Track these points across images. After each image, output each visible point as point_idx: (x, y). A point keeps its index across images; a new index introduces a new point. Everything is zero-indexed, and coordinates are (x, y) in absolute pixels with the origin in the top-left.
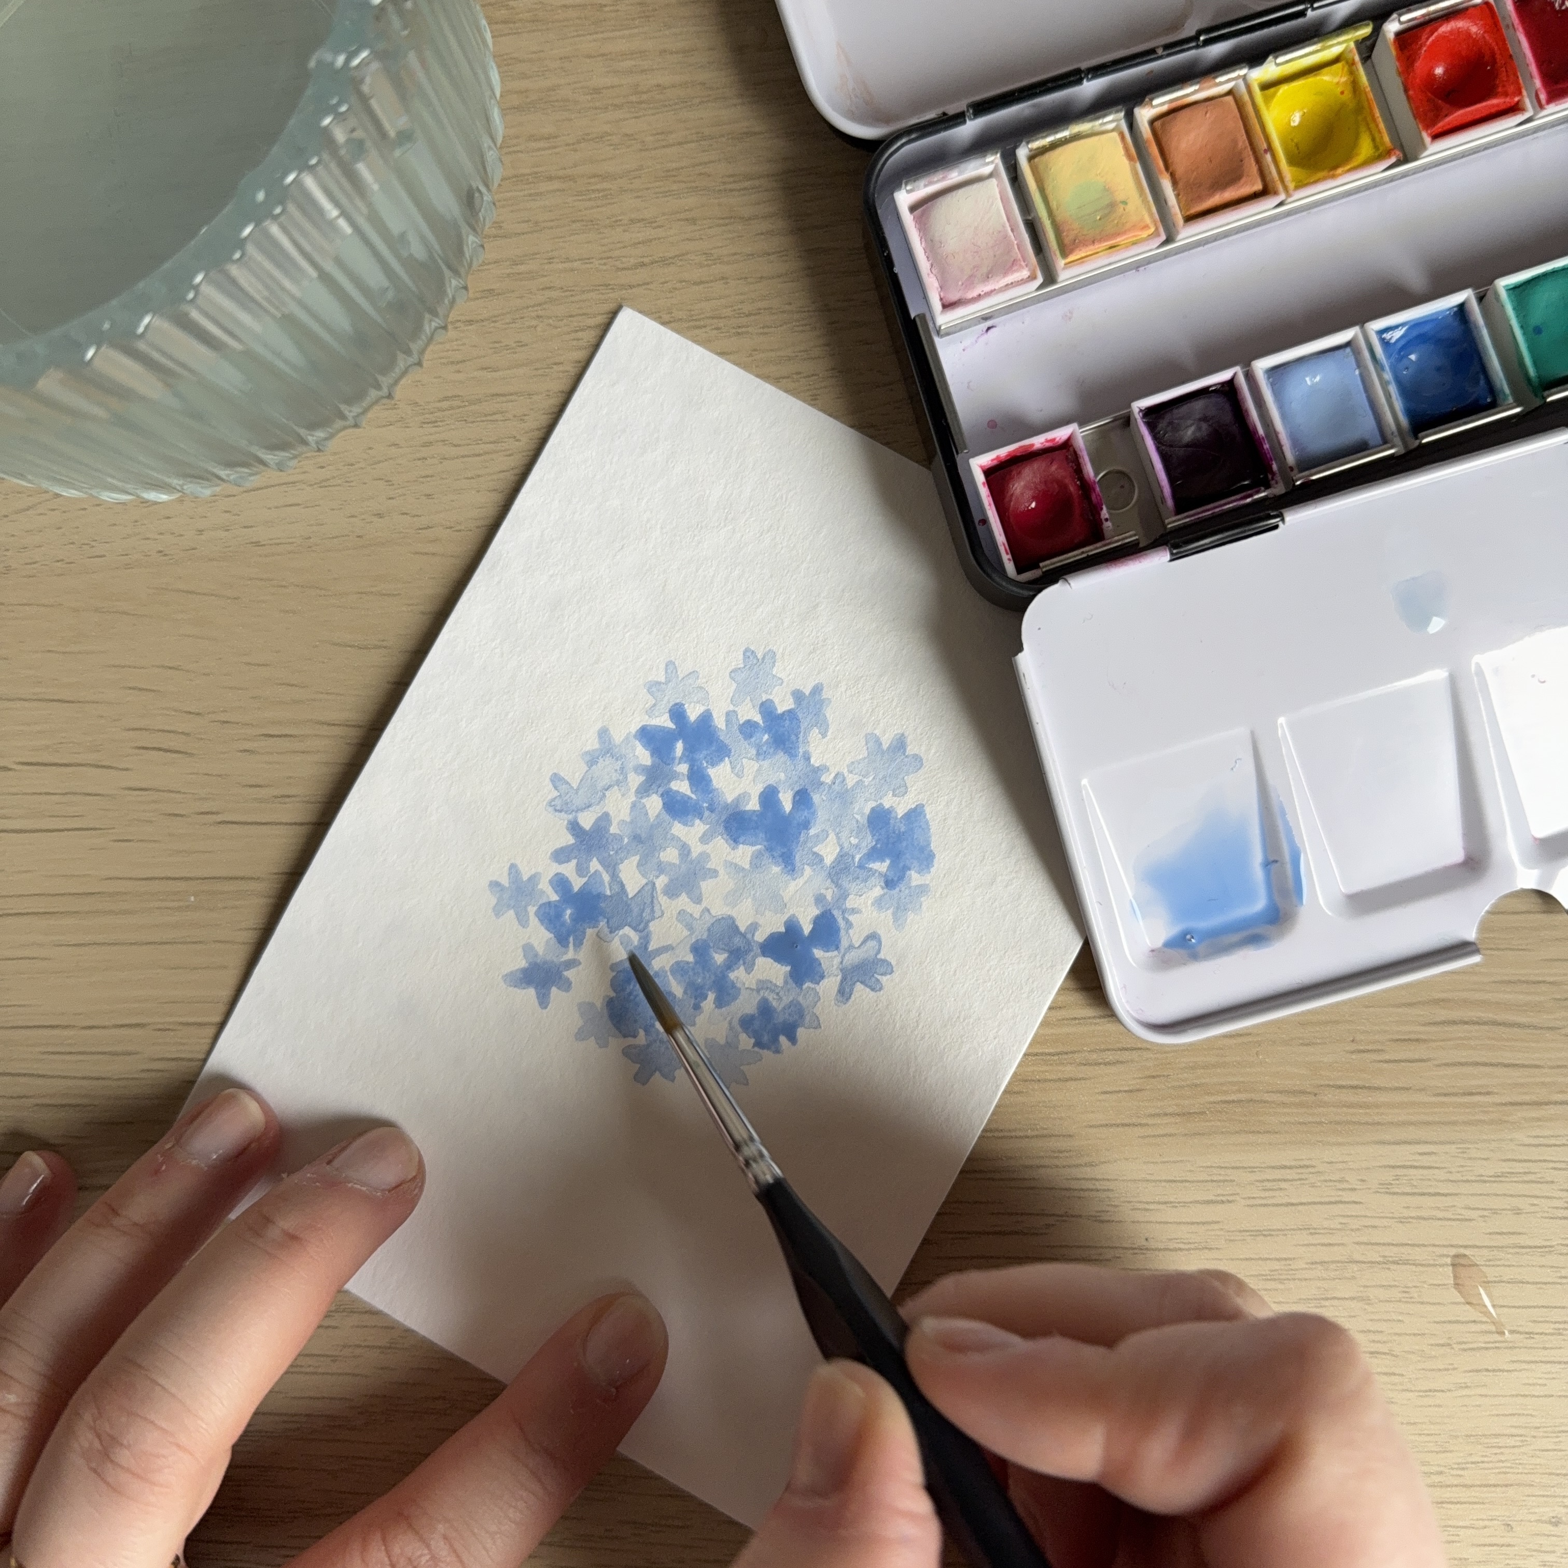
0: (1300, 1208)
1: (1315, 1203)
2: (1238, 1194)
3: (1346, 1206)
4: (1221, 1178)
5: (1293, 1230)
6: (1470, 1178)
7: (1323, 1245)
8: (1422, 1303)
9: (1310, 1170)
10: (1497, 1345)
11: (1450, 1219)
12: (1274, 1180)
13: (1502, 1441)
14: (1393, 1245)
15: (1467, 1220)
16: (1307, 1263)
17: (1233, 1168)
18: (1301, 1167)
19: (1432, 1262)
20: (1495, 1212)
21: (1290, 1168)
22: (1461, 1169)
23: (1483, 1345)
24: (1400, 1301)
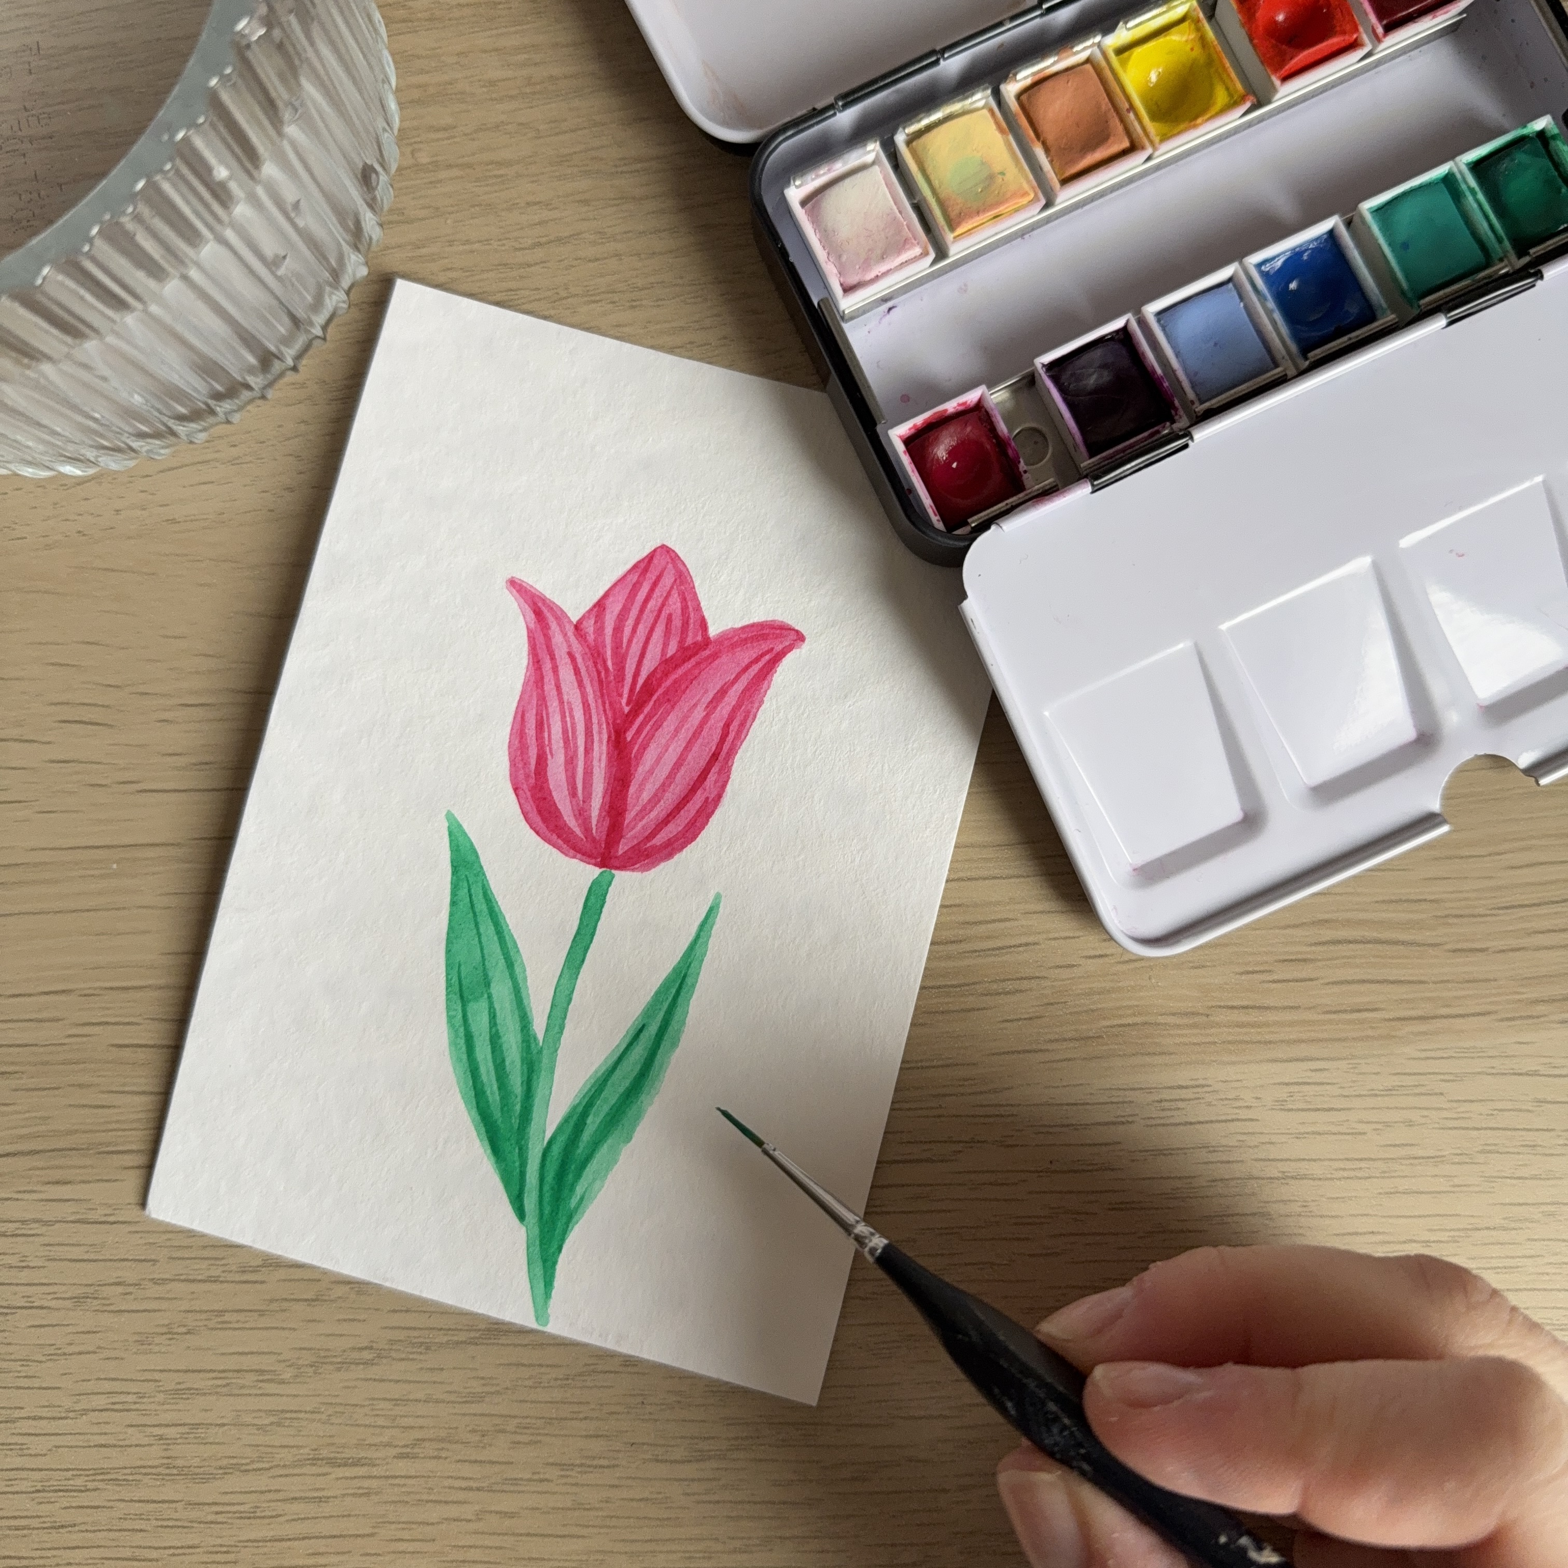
0: (1198, 1126)
1: (1212, 1122)
2: (1137, 1115)
3: (1243, 1123)
4: (1120, 1100)
5: (1193, 1148)
6: (1362, 1093)
7: (1222, 1162)
8: (1321, 1216)
9: (1206, 1089)
11: (1345, 1134)
12: (1171, 1101)
14: (1290, 1160)
15: (1360, 1134)
16: (1208, 1181)
17: (1131, 1090)
18: (1197, 1087)
19: (1329, 1176)
20: (1387, 1124)
21: (1186, 1087)
22: (1353, 1084)
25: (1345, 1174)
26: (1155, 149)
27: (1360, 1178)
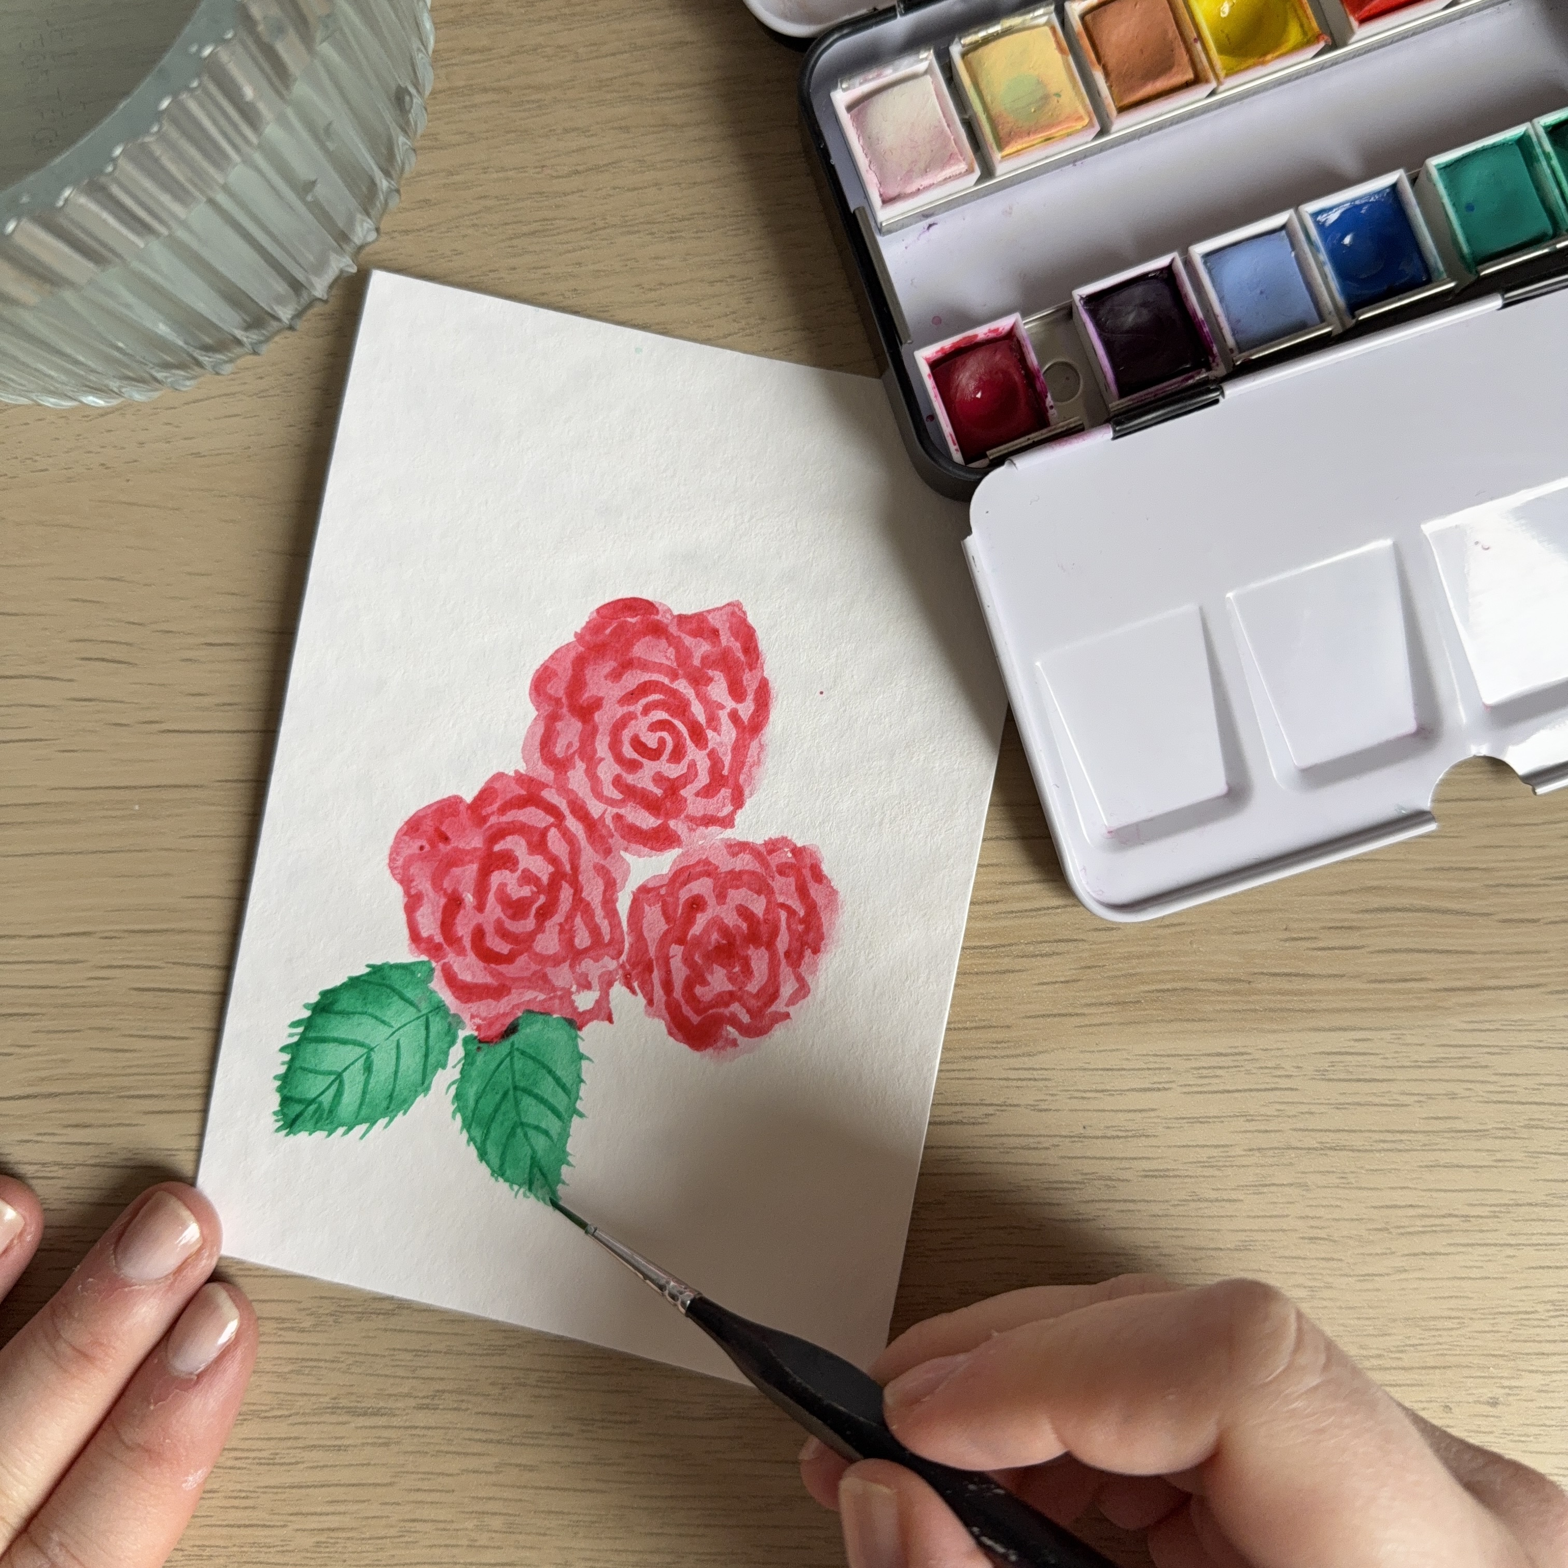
0: (1236, 1095)
1: (1251, 1090)
2: (1174, 1081)
3: (1283, 1092)
4: (1157, 1066)
5: (1230, 1116)
6: (1405, 1064)
7: (1259, 1131)
8: (1360, 1188)
9: (1245, 1057)
10: (1434, 1228)
11: (1386, 1105)
12: (1209, 1068)
13: (1439, 1324)
14: (1330, 1131)
15: (1403, 1105)
16: (1245, 1150)
17: (1168, 1056)
18: (1236, 1054)
19: (1368, 1148)
20: (1430, 1096)
21: (1226, 1055)
22: (1396, 1055)
23: (1420, 1229)
24: (1338, 1187)
25: (1385, 1146)
26: (1220, 83)
27: (1400, 1151)
